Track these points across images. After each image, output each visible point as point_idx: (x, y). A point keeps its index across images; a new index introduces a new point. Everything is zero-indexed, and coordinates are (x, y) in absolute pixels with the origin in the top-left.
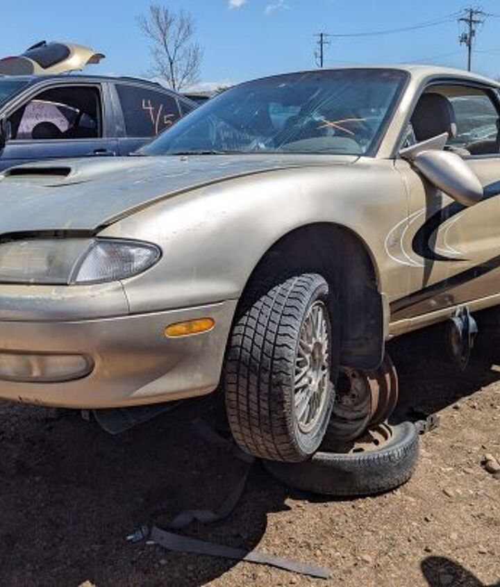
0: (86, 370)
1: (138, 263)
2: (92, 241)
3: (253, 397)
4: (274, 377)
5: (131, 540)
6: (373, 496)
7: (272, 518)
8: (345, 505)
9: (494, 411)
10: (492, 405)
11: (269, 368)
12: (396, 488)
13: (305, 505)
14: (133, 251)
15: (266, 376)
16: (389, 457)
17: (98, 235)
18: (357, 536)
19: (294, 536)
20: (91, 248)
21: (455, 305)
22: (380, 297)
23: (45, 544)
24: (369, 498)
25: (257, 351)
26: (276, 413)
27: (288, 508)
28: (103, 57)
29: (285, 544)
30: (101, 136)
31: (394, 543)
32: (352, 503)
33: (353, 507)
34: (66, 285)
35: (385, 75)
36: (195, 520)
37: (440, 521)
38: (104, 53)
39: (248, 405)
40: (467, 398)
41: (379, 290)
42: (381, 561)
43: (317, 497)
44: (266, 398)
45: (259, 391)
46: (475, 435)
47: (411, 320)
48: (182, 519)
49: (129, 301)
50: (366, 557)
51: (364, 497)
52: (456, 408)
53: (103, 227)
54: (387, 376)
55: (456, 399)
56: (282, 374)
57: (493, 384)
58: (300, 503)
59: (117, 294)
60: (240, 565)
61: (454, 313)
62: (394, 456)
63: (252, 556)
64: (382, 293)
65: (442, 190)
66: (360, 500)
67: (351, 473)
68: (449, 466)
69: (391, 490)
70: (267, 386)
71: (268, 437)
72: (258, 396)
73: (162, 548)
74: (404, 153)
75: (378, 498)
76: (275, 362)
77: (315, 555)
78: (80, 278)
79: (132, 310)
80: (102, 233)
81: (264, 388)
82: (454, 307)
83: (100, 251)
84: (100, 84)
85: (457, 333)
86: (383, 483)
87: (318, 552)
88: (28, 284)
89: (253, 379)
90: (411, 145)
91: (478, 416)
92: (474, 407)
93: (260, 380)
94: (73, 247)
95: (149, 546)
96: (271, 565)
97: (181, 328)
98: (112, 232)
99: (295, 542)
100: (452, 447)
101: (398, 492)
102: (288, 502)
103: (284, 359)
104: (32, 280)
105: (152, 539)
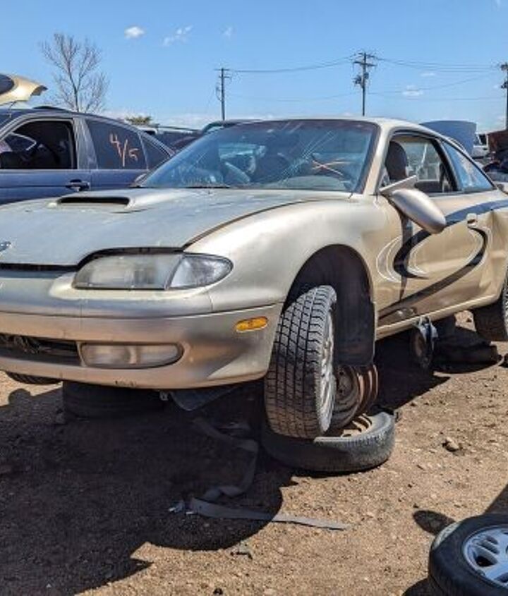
0: (176, 356)
1: (216, 274)
2: (180, 256)
3: (290, 382)
4: (307, 365)
5: (173, 512)
6: (364, 471)
7: (285, 491)
8: (343, 479)
9: (444, 406)
10: (441, 402)
11: (303, 359)
12: (380, 465)
13: (310, 480)
14: (213, 264)
15: (300, 365)
16: (375, 438)
17: (184, 251)
18: (359, 500)
19: (307, 502)
20: (180, 262)
21: (418, 315)
22: (372, 305)
23: (97, 519)
24: (360, 473)
25: (292, 345)
26: (309, 395)
27: (295, 484)
28: (45, 89)
29: (302, 508)
30: (75, 167)
31: (389, 503)
32: (348, 477)
33: (349, 480)
34: (162, 289)
35: (359, 126)
36: (223, 494)
37: (419, 486)
38: (45, 86)
39: (285, 390)
40: (420, 397)
41: (371, 299)
42: (382, 516)
43: (317, 474)
44: (300, 383)
45: (295, 377)
46: (431, 424)
47: (390, 326)
48: (212, 493)
49: (212, 301)
50: (370, 514)
51: (356, 472)
52: (413, 405)
53: (187, 245)
54: (370, 373)
55: (412, 398)
56: (314, 363)
57: (438, 386)
58: (305, 479)
59: (203, 297)
60: (270, 524)
61: (418, 323)
62: (378, 437)
63: (278, 517)
64: (375, 303)
65: (412, 220)
66: (353, 475)
67: (345, 453)
68: (417, 448)
69: (377, 466)
70: (301, 373)
71: (300, 415)
72: (294, 382)
73: (201, 516)
74: (384, 191)
75: (367, 473)
76: (308, 354)
77: (328, 514)
78: (173, 284)
79: (214, 309)
80: (188, 250)
81: (299, 375)
82: (418, 317)
83: (187, 264)
84: (72, 119)
85: (421, 338)
86: (371, 460)
87: (331, 512)
88: (129, 289)
89: (290, 368)
90: (388, 185)
91: (431, 410)
92: (427, 404)
93: (296, 368)
94: (163, 264)
95: (190, 515)
96: (295, 523)
97: (245, 325)
98: (195, 248)
99: (309, 507)
100: (416, 434)
101: (382, 468)
102: (294, 479)
103: (315, 351)
104: (133, 287)
105: (191, 510)
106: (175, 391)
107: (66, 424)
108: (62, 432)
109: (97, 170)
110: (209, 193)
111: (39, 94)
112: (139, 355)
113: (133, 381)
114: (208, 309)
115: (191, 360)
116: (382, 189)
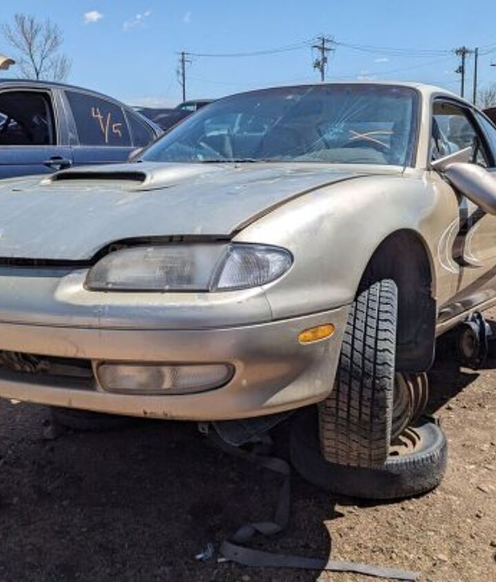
0: (226, 377)
1: (274, 269)
2: (228, 246)
3: (355, 403)
4: (377, 382)
5: (201, 560)
6: (417, 496)
7: (332, 525)
8: (396, 508)
9: (484, 410)
10: (480, 405)
11: (372, 374)
12: (434, 488)
13: (355, 509)
14: (269, 256)
15: (368, 382)
16: (431, 457)
17: (233, 240)
18: (422, 537)
19: (361, 542)
20: (228, 256)
21: (467, 310)
22: (434, 301)
23: (108, 571)
24: (414, 499)
25: (357, 356)
26: (379, 418)
27: (341, 515)
28: (13, 62)
29: (355, 549)
30: (55, 143)
31: (459, 540)
32: (400, 505)
33: (403, 509)
34: (207, 291)
35: (394, 90)
36: (257, 533)
37: (489, 516)
38: (14, 59)
39: (348, 412)
40: (454, 399)
41: (432, 296)
42: (457, 559)
43: (365, 502)
44: (369, 404)
45: (361, 397)
46: (477, 433)
47: (444, 324)
48: (244, 532)
49: (272, 307)
50: (442, 557)
51: (409, 498)
52: (449, 409)
53: (236, 232)
55: (445, 401)
56: (386, 379)
57: (471, 385)
58: (351, 509)
59: (260, 301)
60: (323, 574)
61: (467, 318)
62: (434, 456)
63: (331, 564)
64: (436, 298)
66: (407, 502)
67: (397, 476)
68: (471, 464)
69: (431, 489)
70: (370, 392)
71: (365, 442)
72: (360, 402)
73: (237, 564)
74: (436, 165)
75: (421, 499)
76: (378, 367)
77: (391, 558)
78: (220, 285)
79: (275, 316)
80: (237, 238)
81: (367, 394)
82: (467, 312)
83: (236, 256)
84: (49, 90)
85: (472, 337)
86: (426, 484)
87: (394, 555)
88: (163, 291)
89: (356, 385)
90: (438, 159)
91: (472, 415)
92: (465, 407)
93: (362, 386)
94: (204, 256)
95: (221, 563)
96: (354, 572)
97: (309, 334)
99: (366, 548)
100: (464, 445)
101: (438, 492)
102: (338, 508)
103: (386, 363)
104: (167, 287)
105: (222, 556)
106: (219, 422)
107: (56, 439)
108: (52, 450)
109: (78, 147)
110: (236, 167)
111: (7, 68)
112: (175, 378)
113: (166, 411)
114: (267, 316)
115: (244, 382)
116: (433, 163)
